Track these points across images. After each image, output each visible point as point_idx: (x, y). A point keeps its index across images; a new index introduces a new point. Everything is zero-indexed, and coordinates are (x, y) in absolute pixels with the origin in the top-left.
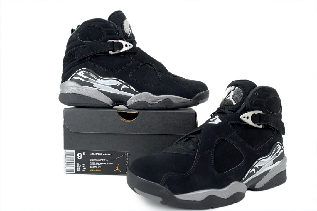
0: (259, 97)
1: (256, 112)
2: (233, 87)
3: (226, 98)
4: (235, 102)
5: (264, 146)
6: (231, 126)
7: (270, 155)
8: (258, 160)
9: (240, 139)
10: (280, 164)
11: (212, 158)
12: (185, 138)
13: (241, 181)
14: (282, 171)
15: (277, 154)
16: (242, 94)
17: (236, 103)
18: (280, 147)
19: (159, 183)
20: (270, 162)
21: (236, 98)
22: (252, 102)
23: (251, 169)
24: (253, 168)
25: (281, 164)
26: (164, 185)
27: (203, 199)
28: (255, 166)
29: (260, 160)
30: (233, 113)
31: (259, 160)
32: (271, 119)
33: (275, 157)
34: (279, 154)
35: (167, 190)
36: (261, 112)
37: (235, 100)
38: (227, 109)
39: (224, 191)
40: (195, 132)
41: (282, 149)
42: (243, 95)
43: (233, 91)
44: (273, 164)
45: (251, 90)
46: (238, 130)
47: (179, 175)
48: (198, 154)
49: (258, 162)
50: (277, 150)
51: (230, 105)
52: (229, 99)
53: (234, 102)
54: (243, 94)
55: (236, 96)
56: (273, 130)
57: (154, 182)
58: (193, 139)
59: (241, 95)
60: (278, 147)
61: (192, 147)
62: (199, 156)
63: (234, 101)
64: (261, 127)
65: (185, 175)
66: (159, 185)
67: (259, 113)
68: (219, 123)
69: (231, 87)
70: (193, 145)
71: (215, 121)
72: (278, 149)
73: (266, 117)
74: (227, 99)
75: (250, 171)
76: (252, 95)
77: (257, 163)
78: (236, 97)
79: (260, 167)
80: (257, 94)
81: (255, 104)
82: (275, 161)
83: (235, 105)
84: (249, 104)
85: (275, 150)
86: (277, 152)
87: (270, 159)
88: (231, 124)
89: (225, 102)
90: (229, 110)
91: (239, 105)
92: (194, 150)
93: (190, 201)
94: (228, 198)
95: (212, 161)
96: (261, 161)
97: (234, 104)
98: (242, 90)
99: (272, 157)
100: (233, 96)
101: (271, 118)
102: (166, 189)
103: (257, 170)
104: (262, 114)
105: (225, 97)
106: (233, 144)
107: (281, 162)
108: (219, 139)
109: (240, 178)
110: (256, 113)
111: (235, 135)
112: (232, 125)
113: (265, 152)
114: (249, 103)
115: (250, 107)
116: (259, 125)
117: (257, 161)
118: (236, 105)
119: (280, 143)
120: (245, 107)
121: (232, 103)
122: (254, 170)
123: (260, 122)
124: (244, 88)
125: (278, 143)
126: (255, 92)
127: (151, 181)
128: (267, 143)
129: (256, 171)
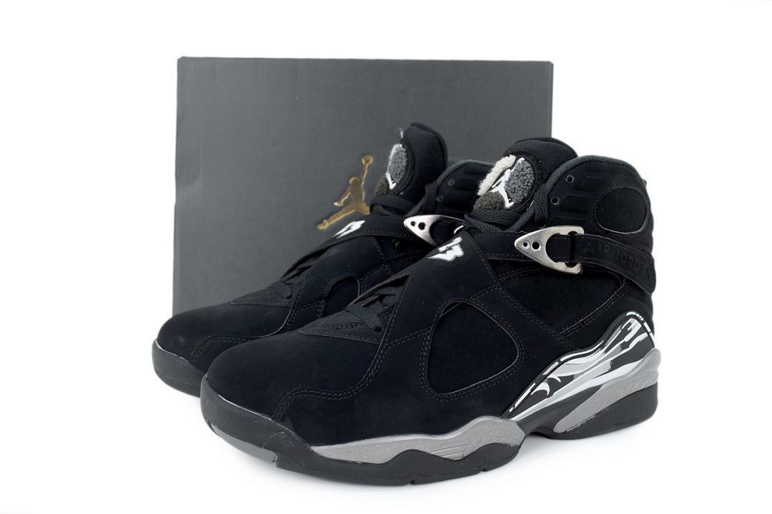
0: (577, 187)
1: (564, 230)
2: (512, 158)
3: (491, 189)
4: (510, 202)
5: (583, 322)
6: (488, 268)
7: (602, 347)
8: (559, 361)
9: (511, 302)
10: (633, 370)
11: (425, 354)
12: (371, 295)
13: (503, 415)
14: (642, 388)
15: (625, 345)
16: (530, 178)
17: (513, 203)
18: (635, 326)
19: (270, 414)
20: (599, 365)
21: (514, 189)
22: (555, 201)
23: (534, 384)
24: (542, 381)
25: (637, 371)
26: (282, 421)
27: (388, 460)
28: (548, 375)
29: (566, 361)
30: (499, 230)
31: (562, 360)
32: (606, 251)
33: (616, 351)
34: (632, 346)
35: (289, 435)
36: (580, 230)
37: (510, 194)
38: (486, 220)
39: (450, 439)
40: (396, 280)
41: (643, 330)
42: (534, 181)
43: (511, 168)
44: (609, 371)
45: (557, 167)
46: (509, 278)
47: (324, 395)
48: (385, 340)
49: (558, 366)
50: (625, 332)
51: (495, 208)
52: (498, 192)
53: (507, 200)
54: (533, 178)
55: (514, 184)
56: (615, 279)
57: (258, 411)
58: (386, 300)
59: (529, 182)
60: (630, 324)
61: (374, 321)
62: (387, 348)
63: (509, 197)
64: (576, 270)
65: (341, 397)
66: (270, 419)
67: (572, 233)
68: (457, 258)
69: (507, 157)
70: (379, 315)
71: (448, 252)
72: (630, 330)
73: (589, 244)
74: (493, 191)
75: (532, 390)
76: (557, 181)
77: (555, 369)
78: (513, 186)
79: (567, 380)
80: (570, 179)
81: (561, 207)
82: (616, 364)
83: (508, 210)
84: (546, 208)
85: (618, 332)
86: (627, 339)
87: (600, 356)
88: (488, 260)
89: (484, 199)
90: (490, 223)
91: (520, 208)
92: (378, 329)
93: (354, 463)
94: (464, 459)
95: (423, 361)
96: (569, 362)
97: (508, 205)
98: (532, 166)
99: (606, 351)
100: (508, 183)
101: (606, 246)
102: (286, 432)
103: (555, 386)
104: (581, 236)
105: (490, 185)
106: (491, 315)
107: (637, 366)
108: (450, 302)
109: (500, 407)
110: (562, 233)
111: (498, 291)
112: (493, 263)
113: (585, 340)
114: (545, 204)
115: (547, 216)
116: (571, 265)
117: (557, 363)
118: (512, 208)
119: (638, 315)
120: (534, 214)
121: (503, 203)
122: (544, 386)
123: (572, 258)
124: (538, 161)
125: (629, 314)
126: (565, 173)
127: (248, 408)
128: (595, 313)
129: (552, 391)
